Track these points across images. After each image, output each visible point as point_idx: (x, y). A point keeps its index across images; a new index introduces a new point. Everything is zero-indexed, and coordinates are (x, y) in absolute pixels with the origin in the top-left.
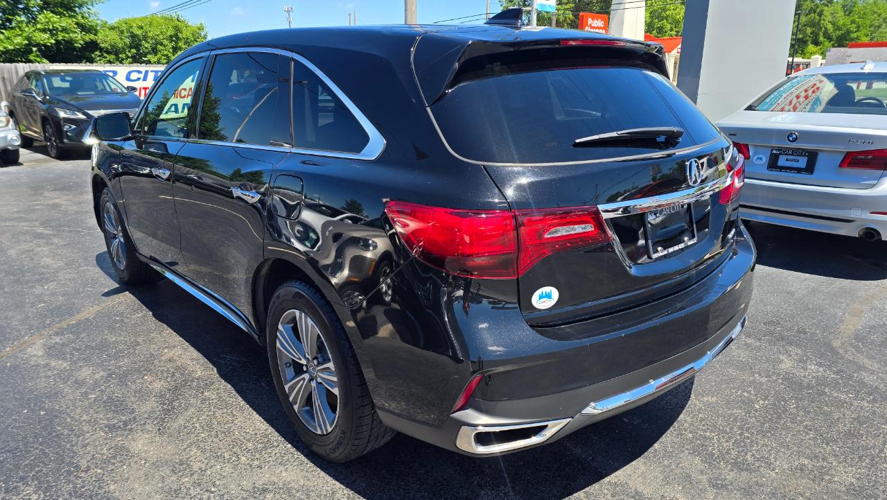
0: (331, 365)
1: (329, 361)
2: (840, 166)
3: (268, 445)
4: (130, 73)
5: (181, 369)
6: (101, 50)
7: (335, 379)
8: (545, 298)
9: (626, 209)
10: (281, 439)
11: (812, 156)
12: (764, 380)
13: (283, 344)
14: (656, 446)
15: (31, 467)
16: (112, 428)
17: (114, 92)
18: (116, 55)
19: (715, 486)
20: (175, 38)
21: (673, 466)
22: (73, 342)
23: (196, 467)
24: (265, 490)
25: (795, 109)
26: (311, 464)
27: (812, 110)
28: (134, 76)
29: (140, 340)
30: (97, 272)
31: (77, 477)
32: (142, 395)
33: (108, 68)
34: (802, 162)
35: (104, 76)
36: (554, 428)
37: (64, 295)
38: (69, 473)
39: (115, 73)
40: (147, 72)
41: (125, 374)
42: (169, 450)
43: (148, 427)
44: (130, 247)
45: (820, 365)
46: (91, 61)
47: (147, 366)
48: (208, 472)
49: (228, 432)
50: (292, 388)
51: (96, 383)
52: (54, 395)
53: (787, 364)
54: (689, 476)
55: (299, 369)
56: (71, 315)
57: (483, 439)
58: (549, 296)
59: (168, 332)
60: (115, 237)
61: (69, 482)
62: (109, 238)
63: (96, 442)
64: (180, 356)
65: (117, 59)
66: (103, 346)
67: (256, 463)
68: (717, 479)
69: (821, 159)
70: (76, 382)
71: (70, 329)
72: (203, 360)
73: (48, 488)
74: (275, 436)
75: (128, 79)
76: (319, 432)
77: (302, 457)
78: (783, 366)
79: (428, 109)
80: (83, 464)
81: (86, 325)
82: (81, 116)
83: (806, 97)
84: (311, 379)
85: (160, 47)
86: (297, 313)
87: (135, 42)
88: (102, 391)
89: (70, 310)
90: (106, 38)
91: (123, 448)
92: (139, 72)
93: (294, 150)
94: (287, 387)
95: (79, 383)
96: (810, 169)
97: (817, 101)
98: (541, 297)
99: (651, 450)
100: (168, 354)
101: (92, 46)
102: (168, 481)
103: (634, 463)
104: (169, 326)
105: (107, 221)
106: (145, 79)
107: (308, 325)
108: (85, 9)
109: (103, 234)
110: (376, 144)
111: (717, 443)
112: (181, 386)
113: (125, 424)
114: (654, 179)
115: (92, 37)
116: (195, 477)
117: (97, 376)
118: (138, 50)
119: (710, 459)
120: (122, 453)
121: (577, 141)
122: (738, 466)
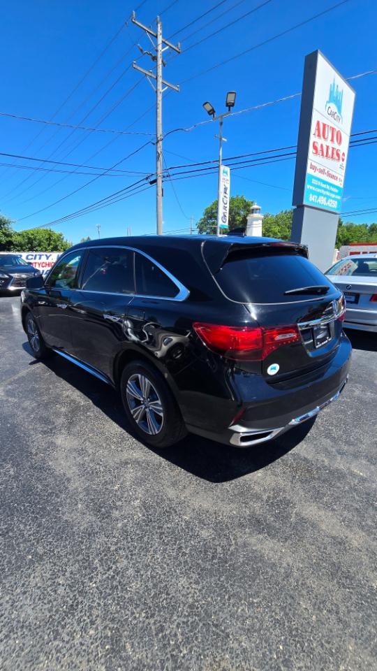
0: (159, 402)
1: (158, 399)
2: (370, 300)
3: (123, 439)
4: (28, 256)
5: (74, 401)
6: (14, 245)
7: (161, 409)
8: (273, 369)
9: (307, 326)
10: (130, 436)
11: (357, 296)
12: (349, 400)
13: (130, 389)
14: (309, 434)
15: (8, 454)
16: (45, 432)
17: (21, 265)
18: (21, 247)
19: (339, 453)
20: (49, 239)
21: (319, 444)
22: (18, 388)
23: (90, 452)
24: (127, 463)
25: (341, 274)
26: (147, 449)
27: (348, 275)
28: (30, 257)
29: (51, 386)
30: (24, 352)
31: (32, 459)
32: (57, 414)
33: (17, 253)
34: (353, 299)
35: (16, 258)
36: (276, 432)
37: (10, 364)
38: (27, 456)
39: (21, 256)
40: (36, 255)
41: (47, 405)
42: (75, 443)
43: (63, 431)
44: (41, 340)
45: (372, 392)
46: (9, 250)
47: (57, 400)
48: (97, 454)
49: (102, 433)
50: (135, 412)
51: (33, 409)
52: (13, 416)
53: (357, 393)
54: (326, 449)
55: (138, 403)
56: (15, 374)
57: (244, 439)
58: (275, 368)
59: (64, 382)
60: (33, 336)
61: (28, 461)
62: (30, 336)
63: (38, 440)
64: (71, 395)
65: (22, 249)
66: (33, 390)
67: (120, 449)
68: (340, 450)
69: (361, 297)
70: (23, 409)
71: (15, 382)
72: (83, 396)
73: (18, 465)
74: (126, 435)
75: (27, 258)
76: (151, 433)
77: (142, 445)
78: (355, 394)
79: (213, 277)
80: (34, 451)
81: (22, 379)
82: (6, 276)
83: (345, 270)
84: (146, 408)
85: (42, 244)
86: (140, 376)
87: (30, 241)
88: (37, 413)
89: (14, 372)
90: (16, 239)
91: (52, 443)
92: (32, 255)
93: (137, 296)
94: (132, 412)
95: (24, 409)
96: (356, 302)
97: (350, 271)
98: (272, 369)
99: (307, 436)
100: (66, 393)
101: (10, 243)
102: (78, 459)
103: (300, 443)
104: (64, 379)
105: (29, 328)
106: (35, 258)
107: (146, 382)
108: (6, 226)
109: (26, 335)
110: (184, 293)
111: (336, 433)
112: (75, 409)
113: (51, 430)
114: (309, 312)
115: (10, 239)
116: (91, 456)
117: (32, 405)
118: (32, 245)
119: (334, 440)
120: (52, 445)
121: (287, 292)
122: (348, 443)
